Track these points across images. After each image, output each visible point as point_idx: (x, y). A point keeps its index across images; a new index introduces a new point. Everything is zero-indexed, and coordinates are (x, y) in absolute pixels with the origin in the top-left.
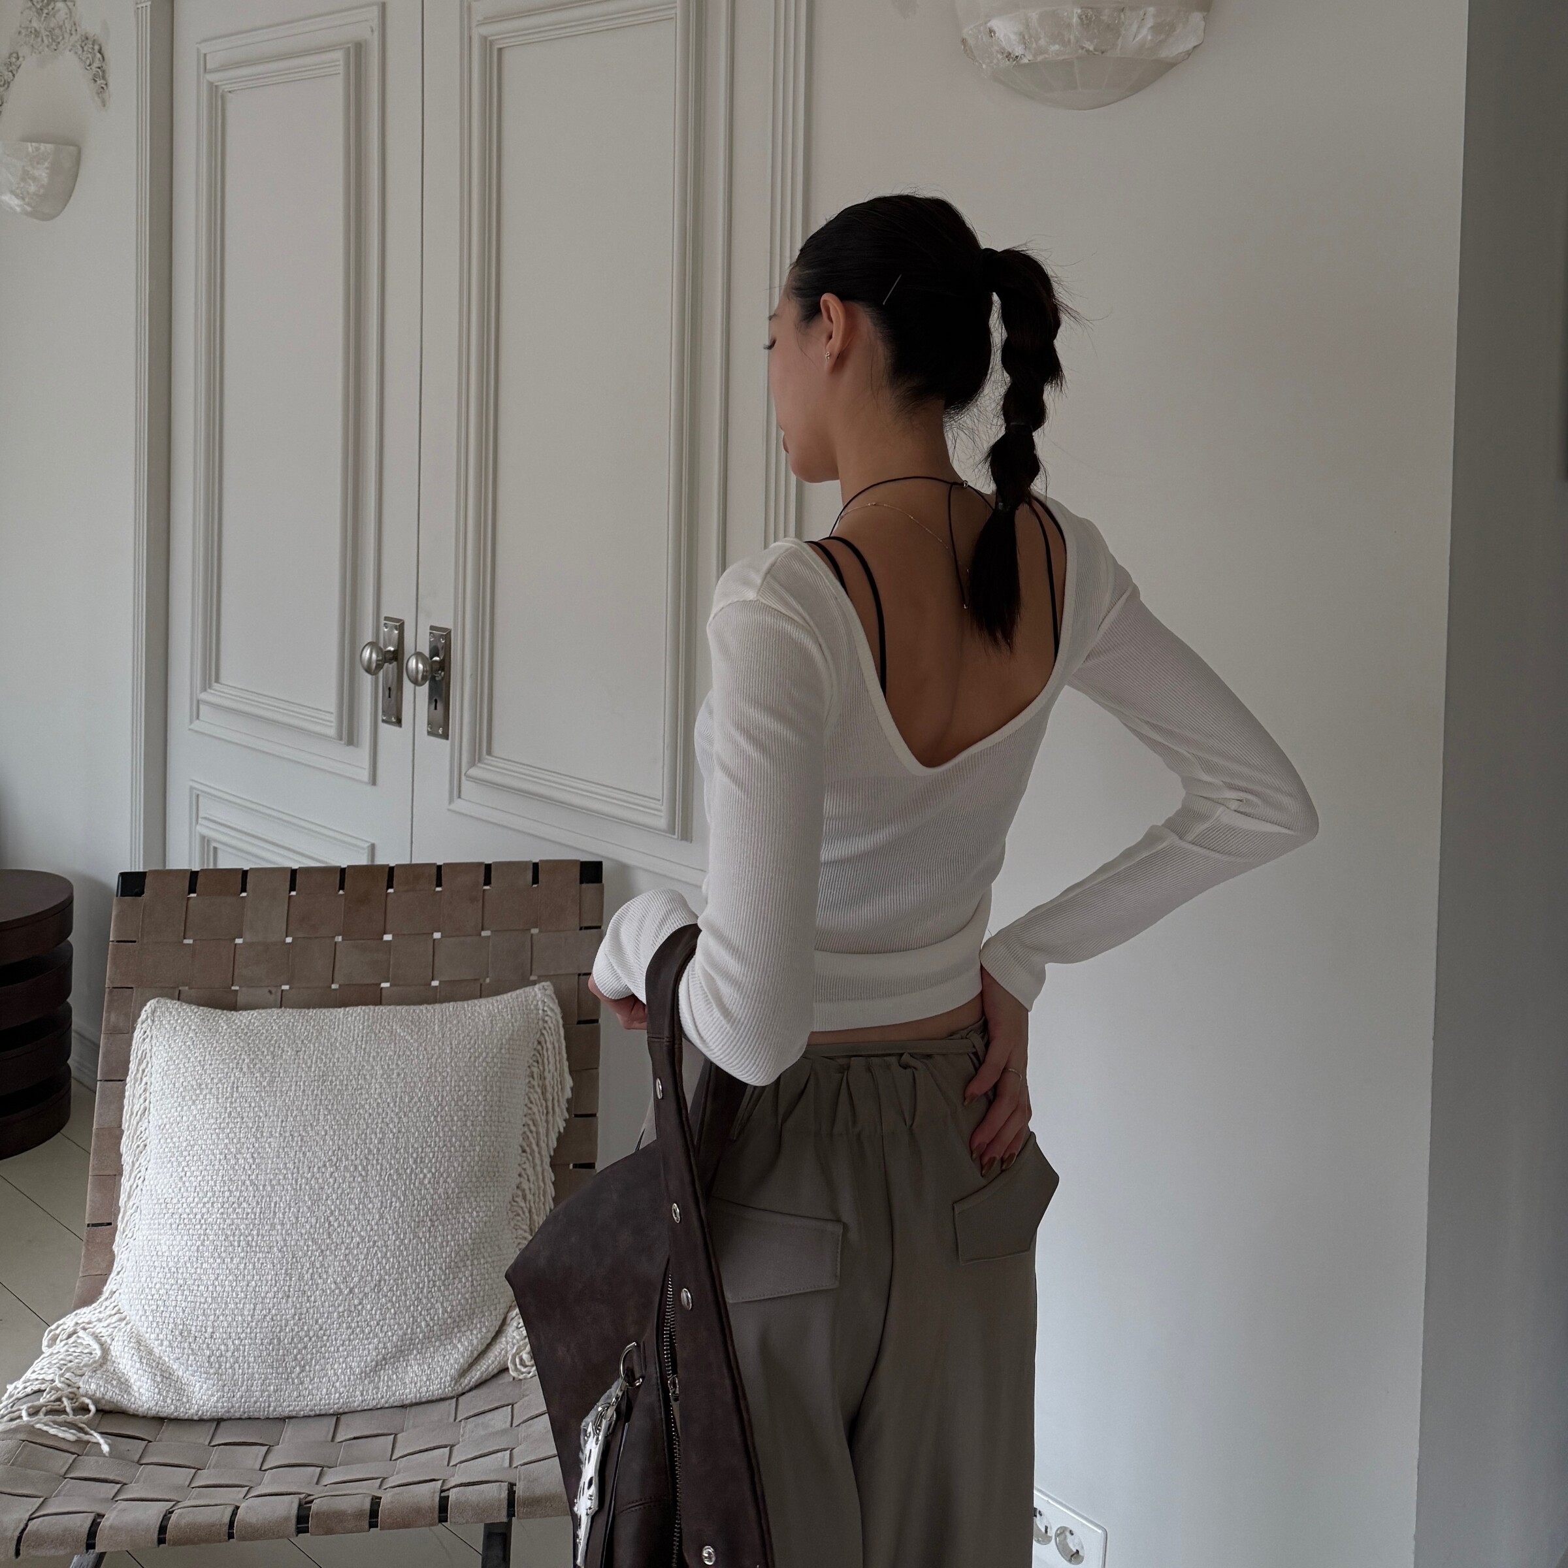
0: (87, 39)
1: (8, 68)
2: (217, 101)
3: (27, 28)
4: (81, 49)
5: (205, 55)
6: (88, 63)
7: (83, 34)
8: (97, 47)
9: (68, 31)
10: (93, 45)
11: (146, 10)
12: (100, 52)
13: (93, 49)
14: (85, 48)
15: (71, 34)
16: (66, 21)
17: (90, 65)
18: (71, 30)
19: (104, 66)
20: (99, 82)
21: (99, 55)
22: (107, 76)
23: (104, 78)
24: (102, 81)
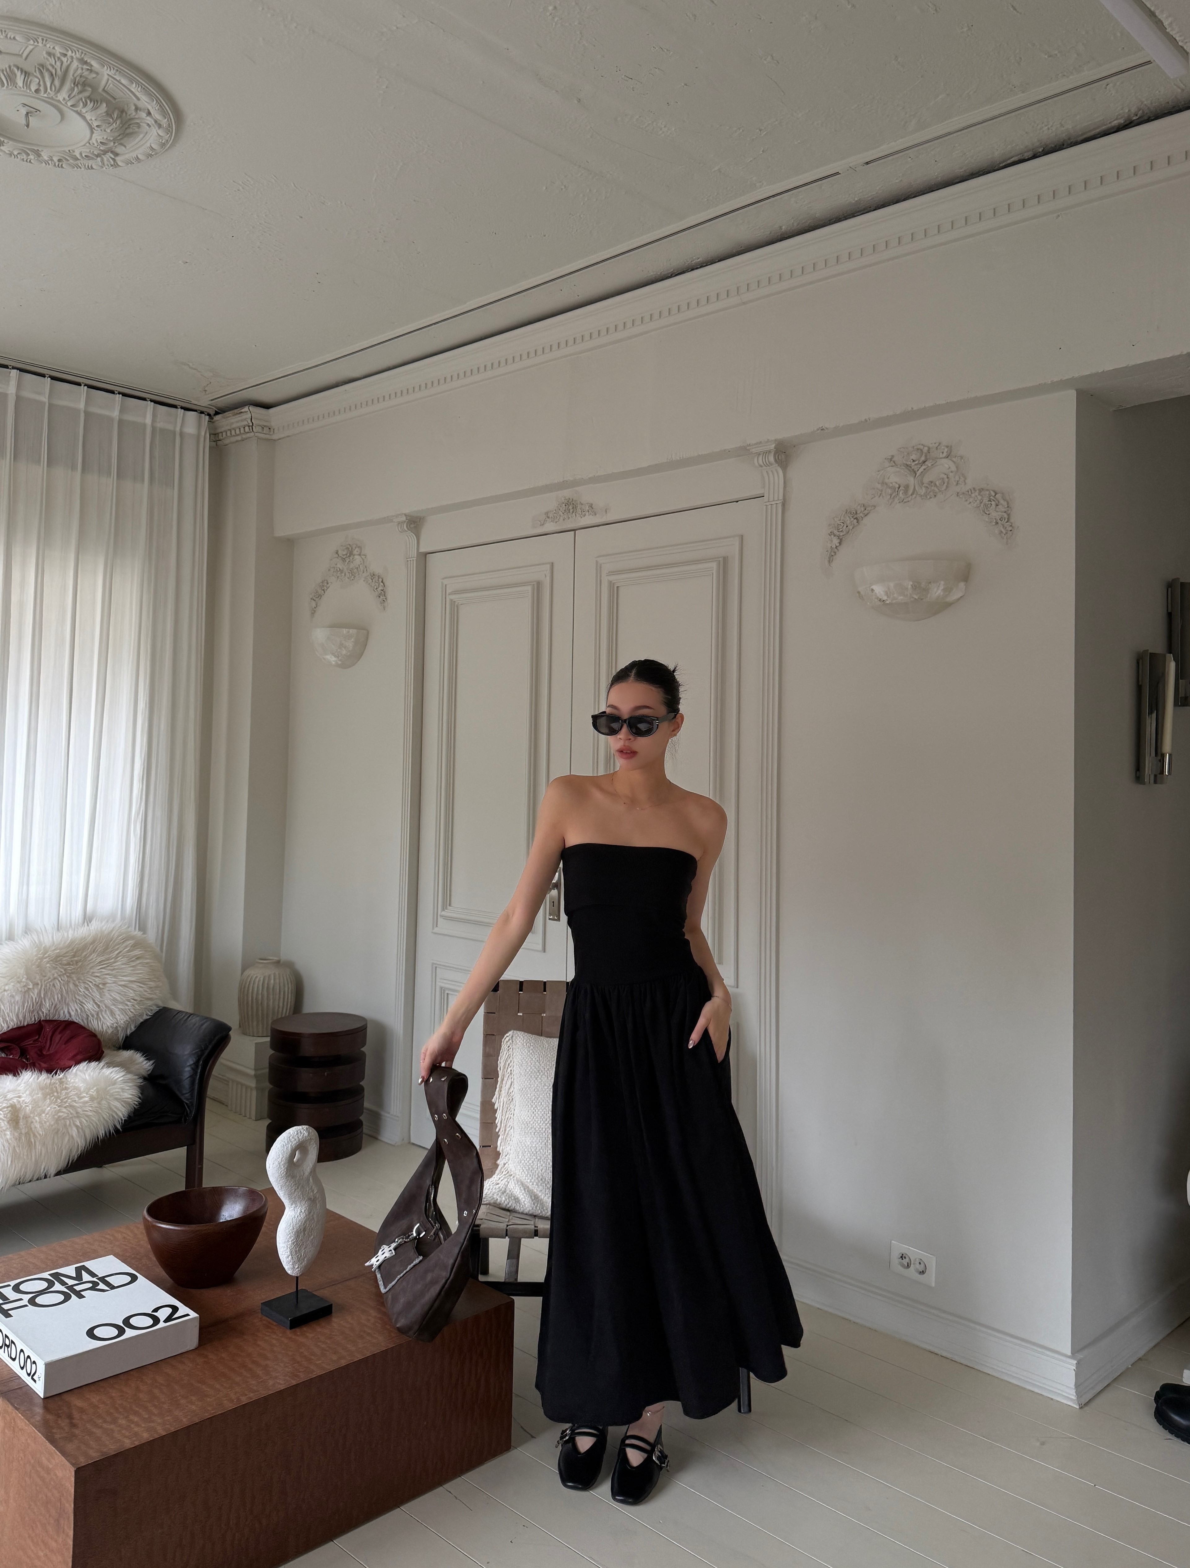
0: (374, 575)
1: (322, 588)
2: (455, 609)
3: (334, 568)
4: (371, 581)
5: (446, 585)
6: (376, 588)
7: (372, 572)
8: (380, 580)
9: (362, 571)
10: (378, 578)
11: (413, 562)
12: (382, 582)
13: (378, 581)
14: (374, 580)
15: (363, 572)
16: (361, 566)
17: (376, 589)
18: (363, 570)
19: (385, 589)
20: (381, 597)
21: (382, 584)
22: (386, 595)
23: (384, 595)
24: (384, 597)
